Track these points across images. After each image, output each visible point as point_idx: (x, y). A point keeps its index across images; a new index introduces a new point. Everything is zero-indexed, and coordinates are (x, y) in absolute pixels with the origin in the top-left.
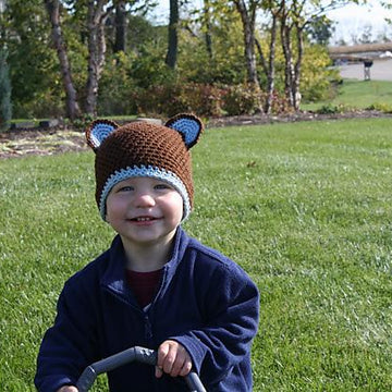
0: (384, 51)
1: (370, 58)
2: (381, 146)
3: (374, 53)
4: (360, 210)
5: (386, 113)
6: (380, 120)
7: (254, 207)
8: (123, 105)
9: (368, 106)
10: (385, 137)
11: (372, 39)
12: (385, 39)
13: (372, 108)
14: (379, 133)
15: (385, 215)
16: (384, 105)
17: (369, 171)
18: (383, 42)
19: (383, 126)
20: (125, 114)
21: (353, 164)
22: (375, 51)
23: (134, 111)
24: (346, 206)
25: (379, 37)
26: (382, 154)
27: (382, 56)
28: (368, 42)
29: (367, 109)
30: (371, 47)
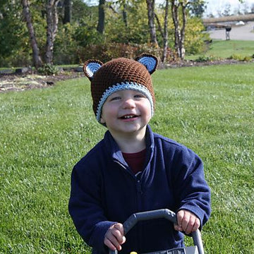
0: (238, 21)
1: (229, 25)
2: (237, 82)
3: (232, 23)
4: (224, 123)
5: (240, 61)
6: (236, 66)
7: (156, 123)
8: (70, 58)
9: (229, 56)
10: (240, 77)
11: (230, 13)
12: (239, 13)
13: (231, 58)
14: (236, 74)
15: (240, 126)
16: (239, 55)
17: (230, 99)
18: (238, 15)
19: (238, 70)
20: (71, 64)
21: (219, 94)
22: (233, 21)
23: (77, 62)
24: (215, 121)
25: (235, 11)
26: (238, 88)
27: (237, 24)
28: (228, 15)
29: (228, 59)
30: (230, 18)
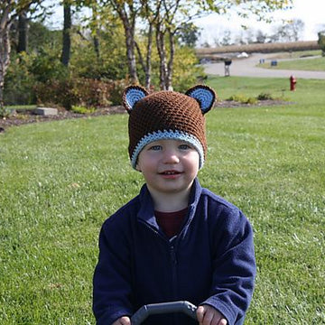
0: (241, 52)
1: (229, 58)
2: (238, 131)
3: (232, 54)
4: (222, 184)
5: (243, 103)
6: (238, 109)
7: (135, 182)
8: (25, 96)
9: (228, 97)
10: (242, 124)
11: (231, 42)
12: (242, 42)
13: (231, 99)
14: (237, 120)
15: (242, 188)
16: (241, 96)
17: (229, 152)
18: (240, 45)
19: (240, 114)
20: (26, 104)
21: (216, 146)
22: (234, 52)
23: (34, 102)
24: (210, 180)
25: (236, 40)
26: (240, 138)
27: (239, 56)
28: (227, 45)
29: (227, 100)
30: (229, 48)
